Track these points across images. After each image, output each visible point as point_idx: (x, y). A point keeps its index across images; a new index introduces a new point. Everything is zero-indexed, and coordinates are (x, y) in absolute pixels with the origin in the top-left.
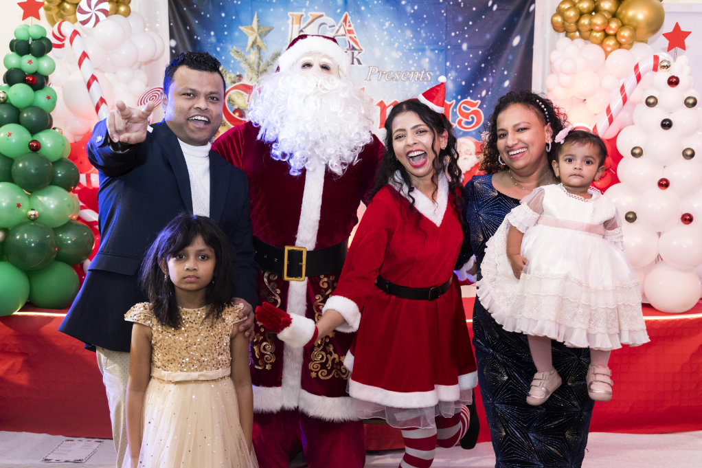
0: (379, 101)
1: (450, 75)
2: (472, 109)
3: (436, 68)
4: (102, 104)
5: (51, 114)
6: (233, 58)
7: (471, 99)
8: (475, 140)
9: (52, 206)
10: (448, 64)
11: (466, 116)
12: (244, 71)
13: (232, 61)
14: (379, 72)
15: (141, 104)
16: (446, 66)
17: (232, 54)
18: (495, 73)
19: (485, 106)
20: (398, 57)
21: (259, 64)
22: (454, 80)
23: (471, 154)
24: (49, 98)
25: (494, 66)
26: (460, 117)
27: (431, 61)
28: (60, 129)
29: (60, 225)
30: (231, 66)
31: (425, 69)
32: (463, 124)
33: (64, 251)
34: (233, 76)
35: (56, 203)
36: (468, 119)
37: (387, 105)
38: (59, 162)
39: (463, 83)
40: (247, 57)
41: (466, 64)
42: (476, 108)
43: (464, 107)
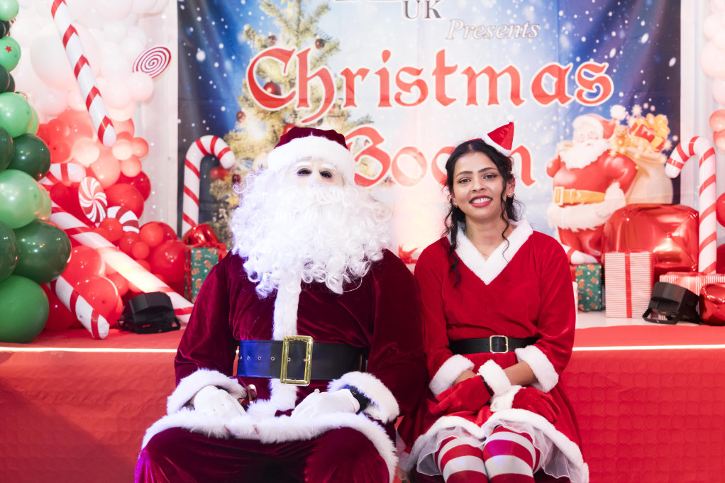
0: (466, 67)
1: (564, 28)
2: (597, 75)
3: (545, 20)
4: (83, 64)
5: (12, 73)
6: (263, 14)
7: (595, 61)
8: (602, 118)
9: (12, 198)
10: (561, 13)
11: (589, 85)
12: (278, 31)
13: (262, 18)
14: (464, 27)
15: (137, 70)
16: (558, 16)
17: (262, 8)
18: (628, 24)
19: (615, 71)
20: (491, 6)
21: (299, 20)
22: (571, 36)
23: (597, 138)
24: (9, 49)
25: (626, 15)
26: (581, 87)
27: (537, 11)
28: (24, 94)
29: (23, 224)
30: (261, 24)
31: (528, 22)
32: (584, 97)
33: (27, 262)
34: (264, 37)
35: (17, 194)
36: (592, 89)
37: (477, 73)
38: (22, 138)
39: (584, 39)
40: (282, 11)
41: (587, 13)
42: (602, 74)
43: (586, 74)
